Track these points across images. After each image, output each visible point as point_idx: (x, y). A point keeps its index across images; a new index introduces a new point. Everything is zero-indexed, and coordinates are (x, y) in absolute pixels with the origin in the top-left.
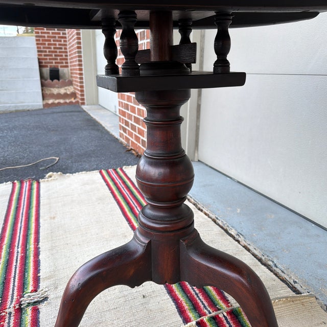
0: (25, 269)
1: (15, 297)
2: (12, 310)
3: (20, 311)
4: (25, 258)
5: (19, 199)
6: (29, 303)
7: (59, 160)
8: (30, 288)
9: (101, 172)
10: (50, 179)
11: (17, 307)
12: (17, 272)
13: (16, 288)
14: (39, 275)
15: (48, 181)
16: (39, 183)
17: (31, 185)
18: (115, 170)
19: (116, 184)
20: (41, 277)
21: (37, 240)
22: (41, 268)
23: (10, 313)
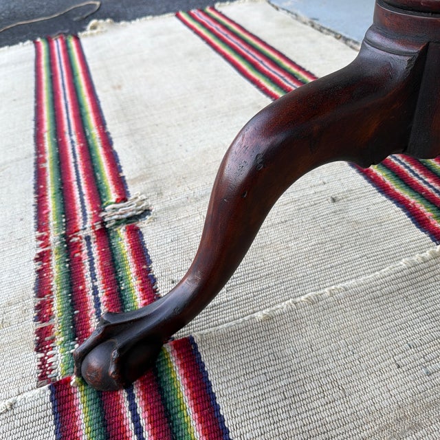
0: (93, 167)
1: (89, 212)
2: (90, 232)
3: (104, 234)
4: (87, 151)
5: (51, 65)
6: (118, 220)
7: (101, 5)
8: (113, 196)
9: (178, 16)
10: (95, 31)
11: (98, 227)
12: (81, 172)
13: (86, 198)
14: (121, 175)
15: (92, 35)
16: (77, 39)
17: (65, 44)
18: (202, 11)
19: (210, 30)
20: (127, 178)
21: (101, 122)
22: (121, 165)
23: (88, 238)
